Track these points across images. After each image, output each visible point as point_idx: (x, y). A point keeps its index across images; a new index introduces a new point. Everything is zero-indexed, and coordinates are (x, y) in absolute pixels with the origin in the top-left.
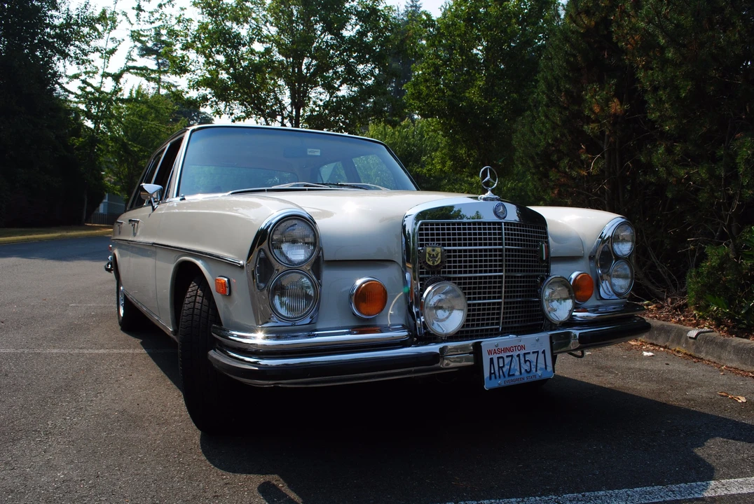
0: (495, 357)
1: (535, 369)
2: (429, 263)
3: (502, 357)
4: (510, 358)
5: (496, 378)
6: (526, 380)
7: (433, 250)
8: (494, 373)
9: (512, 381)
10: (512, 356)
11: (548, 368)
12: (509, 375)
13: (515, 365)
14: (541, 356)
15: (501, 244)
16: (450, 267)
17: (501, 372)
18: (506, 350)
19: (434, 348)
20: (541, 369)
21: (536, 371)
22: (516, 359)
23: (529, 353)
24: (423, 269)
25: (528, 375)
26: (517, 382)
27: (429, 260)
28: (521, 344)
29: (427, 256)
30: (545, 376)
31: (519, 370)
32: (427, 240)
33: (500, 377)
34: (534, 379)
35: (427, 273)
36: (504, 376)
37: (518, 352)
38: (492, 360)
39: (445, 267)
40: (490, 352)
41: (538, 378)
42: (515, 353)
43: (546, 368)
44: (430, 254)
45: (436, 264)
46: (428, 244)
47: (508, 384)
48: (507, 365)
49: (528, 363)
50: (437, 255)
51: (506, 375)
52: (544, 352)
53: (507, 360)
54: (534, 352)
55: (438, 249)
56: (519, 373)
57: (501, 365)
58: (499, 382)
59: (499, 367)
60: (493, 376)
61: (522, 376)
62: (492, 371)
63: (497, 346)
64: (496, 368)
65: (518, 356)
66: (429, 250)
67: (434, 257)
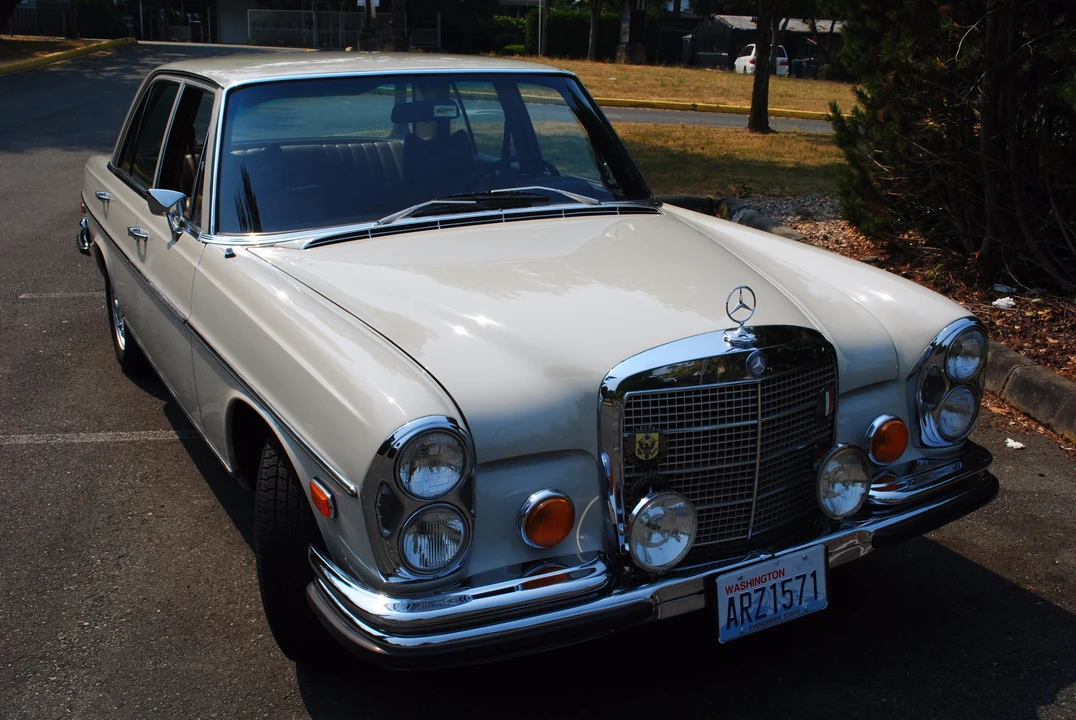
1: (798, 602)
2: (640, 457)
3: (748, 594)
4: (760, 593)
5: (736, 625)
6: (783, 620)
7: (647, 438)
8: (735, 618)
9: (762, 624)
10: (763, 589)
11: (819, 596)
12: (757, 617)
13: (768, 601)
14: (809, 581)
15: (754, 417)
16: (672, 459)
17: (745, 614)
18: (752, 583)
19: (644, 592)
20: (808, 599)
21: (800, 603)
22: (769, 592)
23: (790, 580)
24: (631, 464)
25: (788, 611)
26: (769, 625)
27: (640, 453)
28: (778, 568)
29: (638, 446)
30: (813, 608)
31: (773, 607)
32: (638, 421)
33: (743, 622)
34: (796, 616)
35: (637, 470)
36: (750, 620)
37: (773, 582)
38: (731, 601)
39: (665, 460)
40: (729, 590)
41: (802, 613)
42: (768, 585)
43: (816, 597)
44: (641, 444)
45: (650, 458)
46: (639, 427)
47: (756, 630)
48: (755, 603)
49: (788, 595)
50: (653, 444)
51: (753, 617)
52: (814, 575)
53: (755, 597)
54: (797, 578)
55: (655, 436)
56: (772, 609)
57: (746, 605)
58: (742, 630)
59: (742, 609)
60: (733, 623)
61: (777, 615)
62: (732, 617)
63: (741, 578)
64: (738, 611)
65: (773, 587)
66: (640, 437)
67: (648, 448)
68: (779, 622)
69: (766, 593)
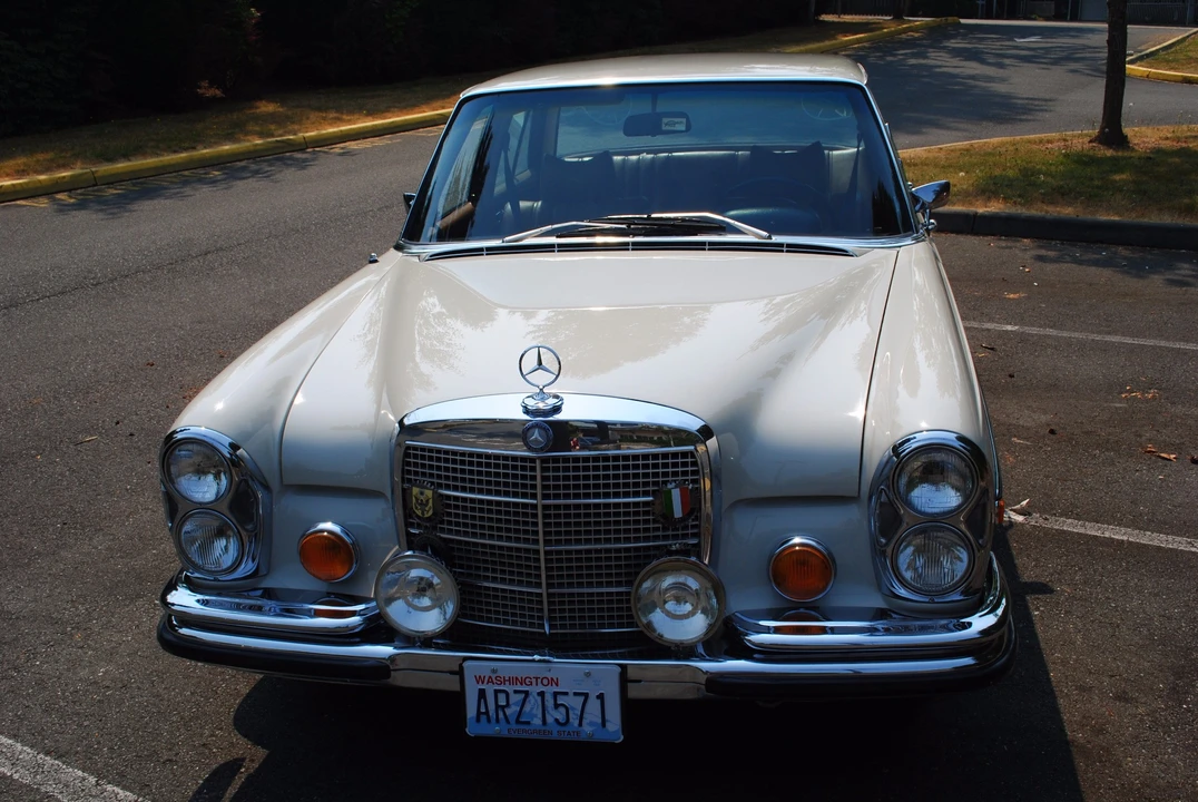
0: (490, 689)
1: (576, 723)
2: (417, 511)
3: (507, 692)
4: (523, 696)
5: (489, 720)
6: (555, 736)
7: (422, 494)
8: (487, 713)
9: (526, 732)
10: (527, 693)
11: (607, 724)
12: (518, 722)
13: (533, 706)
14: (593, 705)
15: (534, 496)
16: (449, 523)
17: (501, 715)
18: (513, 680)
20: (591, 724)
21: (580, 724)
22: (534, 701)
23: (566, 694)
25: (559, 728)
26: (535, 736)
27: (417, 508)
28: (549, 675)
29: (414, 500)
30: (600, 737)
31: (540, 716)
33: (497, 720)
34: (574, 738)
36: (508, 721)
37: (541, 689)
38: (482, 693)
40: (479, 680)
41: (583, 737)
42: (534, 689)
43: (603, 725)
44: (417, 499)
45: (427, 515)
47: (515, 735)
48: (515, 705)
50: (427, 501)
51: (512, 720)
52: (601, 697)
53: (515, 698)
54: (575, 694)
55: (430, 493)
56: (540, 722)
57: (502, 702)
58: (495, 730)
59: (497, 706)
60: (483, 718)
61: (547, 728)
62: (483, 710)
63: (494, 671)
64: (492, 707)
65: (542, 694)
66: (415, 490)
67: (423, 504)
68: (549, 737)
69: (531, 698)
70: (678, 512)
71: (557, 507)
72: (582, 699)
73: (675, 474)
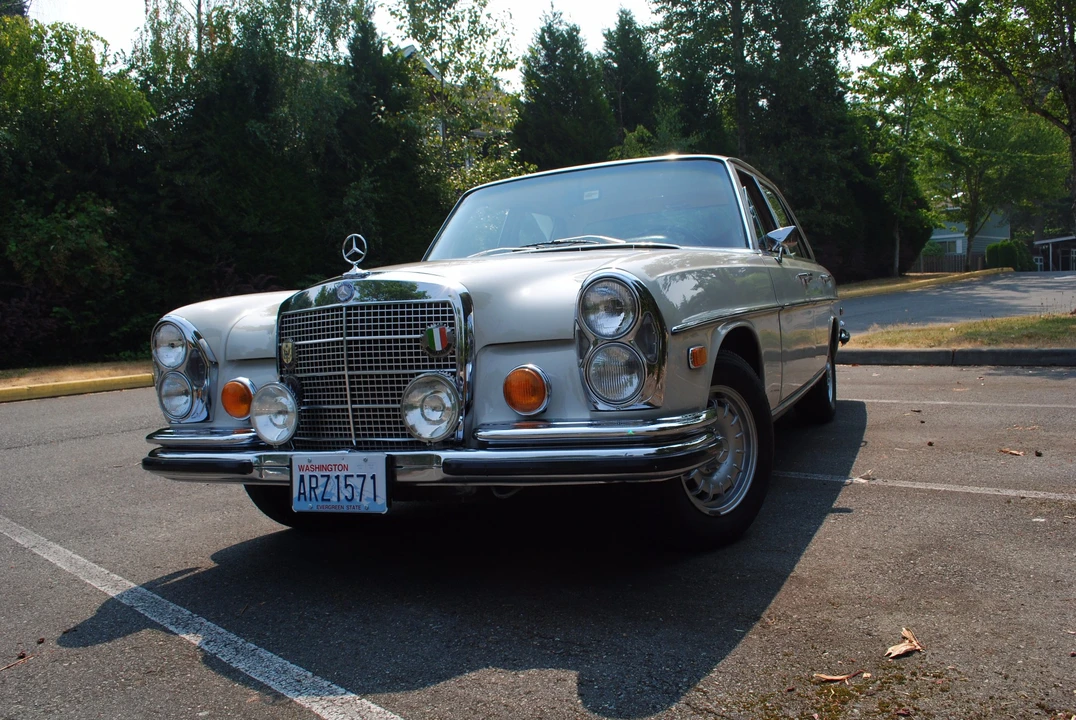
0: (307, 475)
1: (358, 498)
4: (326, 479)
5: (305, 499)
6: (345, 510)
8: (304, 493)
9: (327, 507)
10: (328, 476)
11: (377, 498)
12: (323, 500)
13: (332, 487)
14: (369, 482)
17: (313, 495)
18: (321, 468)
20: (368, 499)
21: (360, 500)
22: (333, 481)
23: (352, 476)
25: (352, 504)
26: (333, 510)
28: (343, 463)
30: (374, 509)
31: (336, 494)
33: (311, 499)
34: (357, 510)
36: (317, 499)
37: (338, 473)
38: (302, 477)
40: (301, 468)
41: (363, 510)
42: (333, 474)
43: (375, 500)
47: (321, 510)
48: (321, 486)
49: (350, 488)
50: (289, 352)
51: (319, 498)
52: (373, 477)
53: (322, 481)
54: (358, 476)
56: (337, 498)
57: (314, 485)
58: (309, 506)
59: (311, 488)
60: (302, 497)
61: (340, 504)
62: (302, 491)
63: (310, 461)
64: (307, 489)
65: (337, 477)
66: (284, 346)
67: (288, 355)
68: (341, 511)
69: (331, 480)
70: (438, 347)
71: (356, 342)
72: (362, 479)
73: (437, 319)
